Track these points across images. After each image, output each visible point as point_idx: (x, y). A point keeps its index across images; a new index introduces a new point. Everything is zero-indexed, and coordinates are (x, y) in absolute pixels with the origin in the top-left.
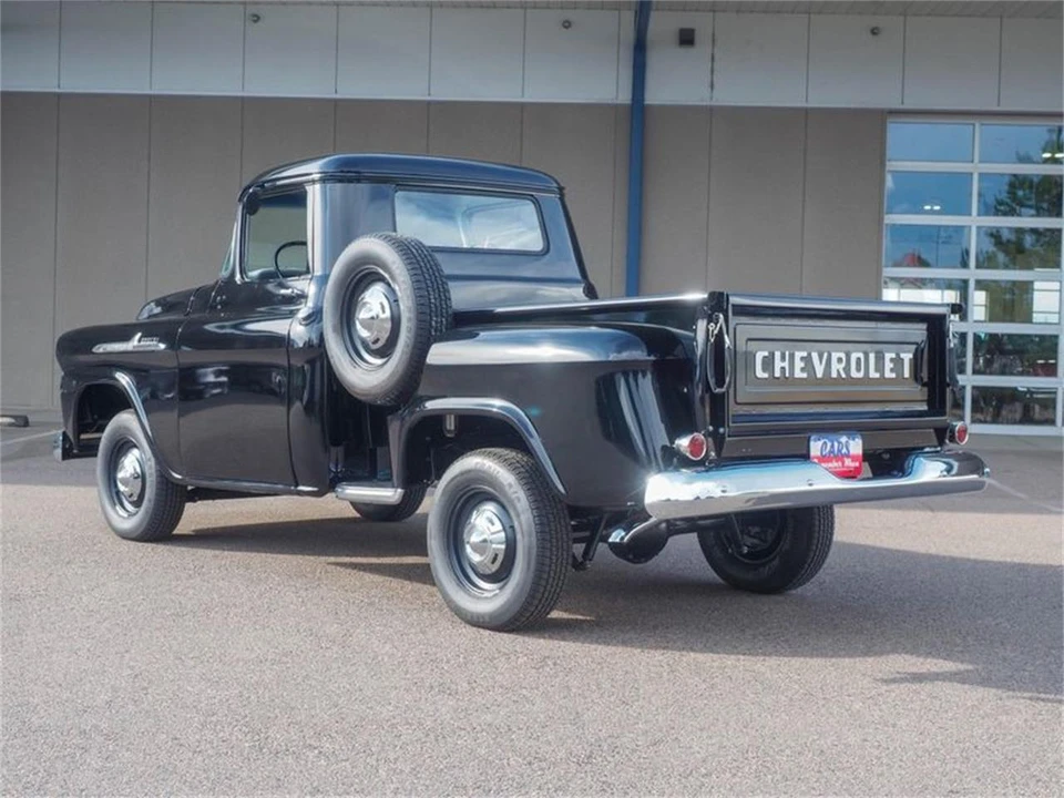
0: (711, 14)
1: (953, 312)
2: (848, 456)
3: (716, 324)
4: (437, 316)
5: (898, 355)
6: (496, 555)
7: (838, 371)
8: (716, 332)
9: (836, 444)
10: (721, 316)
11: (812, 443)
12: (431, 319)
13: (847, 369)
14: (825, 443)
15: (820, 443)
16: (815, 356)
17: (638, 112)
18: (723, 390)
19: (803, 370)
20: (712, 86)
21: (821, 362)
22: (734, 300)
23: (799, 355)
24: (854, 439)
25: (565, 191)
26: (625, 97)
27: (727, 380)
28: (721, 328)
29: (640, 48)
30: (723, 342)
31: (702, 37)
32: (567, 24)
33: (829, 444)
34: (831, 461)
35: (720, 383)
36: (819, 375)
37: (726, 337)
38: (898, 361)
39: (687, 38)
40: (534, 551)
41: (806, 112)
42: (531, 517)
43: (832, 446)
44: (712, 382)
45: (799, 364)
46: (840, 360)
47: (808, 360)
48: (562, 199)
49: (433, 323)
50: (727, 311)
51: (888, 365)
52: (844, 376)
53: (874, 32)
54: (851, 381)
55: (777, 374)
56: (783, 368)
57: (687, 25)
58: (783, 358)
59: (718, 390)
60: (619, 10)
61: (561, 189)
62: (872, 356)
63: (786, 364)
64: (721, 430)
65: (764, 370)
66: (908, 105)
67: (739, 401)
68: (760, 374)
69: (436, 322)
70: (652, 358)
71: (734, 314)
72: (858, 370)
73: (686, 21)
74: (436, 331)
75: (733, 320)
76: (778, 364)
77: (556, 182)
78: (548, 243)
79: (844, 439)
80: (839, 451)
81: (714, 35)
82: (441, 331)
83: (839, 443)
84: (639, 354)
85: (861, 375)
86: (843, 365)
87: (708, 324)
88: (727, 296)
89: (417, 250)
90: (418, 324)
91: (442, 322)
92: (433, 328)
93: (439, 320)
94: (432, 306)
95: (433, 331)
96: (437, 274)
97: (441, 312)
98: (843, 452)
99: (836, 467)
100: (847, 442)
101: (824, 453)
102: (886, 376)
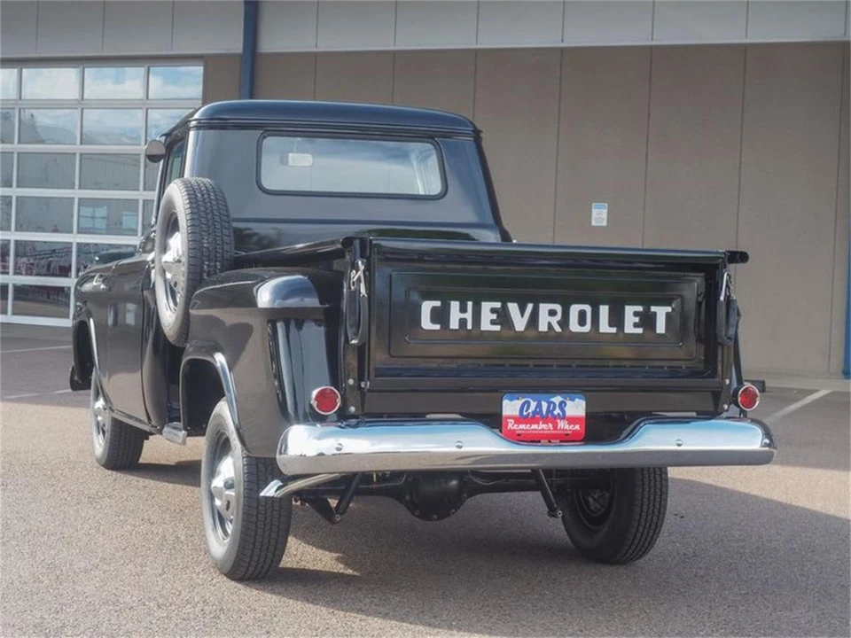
1: (733, 261)
2: (564, 417)
4: (209, 260)
5: (647, 308)
6: (229, 502)
7: (550, 324)
9: (544, 405)
10: (359, 262)
12: (203, 263)
13: (564, 324)
15: (518, 403)
16: (513, 306)
18: (357, 341)
19: (494, 322)
21: (522, 315)
23: (488, 306)
27: (360, 331)
28: (359, 276)
33: (533, 405)
34: (537, 422)
35: (357, 333)
36: (520, 328)
37: (362, 285)
38: (647, 316)
43: (539, 406)
44: (350, 332)
45: (488, 316)
46: (552, 313)
47: (501, 313)
49: (205, 267)
50: (370, 256)
51: (631, 320)
52: (558, 330)
54: (570, 336)
55: (454, 326)
56: (463, 320)
58: (463, 310)
59: (354, 341)
62: (604, 309)
63: (468, 316)
64: (363, 384)
65: (433, 320)
68: (427, 325)
69: (208, 266)
72: (582, 324)
74: (208, 275)
76: (455, 315)
79: (557, 399)
84: (312, 302)
85: (587, 328)
86: (559, 317)
87: (351, 271)
89: (203, 195)
90: (188, 268)
91: (216, 266)
92: (205, 272)
93: (212, 264)
94: (204, 250)
95: (205, 274)
96: (217, 219)
97: (215, 256)
98: (556, 413)
99: (543, 429)
100: (561, 403)
101: (525, 413)
102: (626, 331)
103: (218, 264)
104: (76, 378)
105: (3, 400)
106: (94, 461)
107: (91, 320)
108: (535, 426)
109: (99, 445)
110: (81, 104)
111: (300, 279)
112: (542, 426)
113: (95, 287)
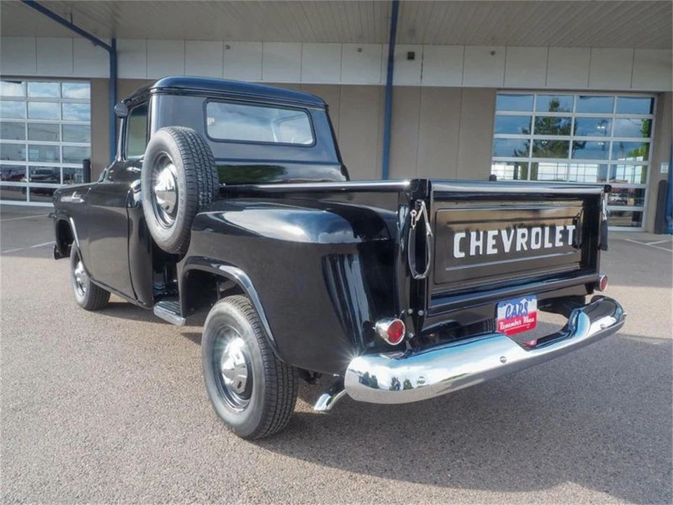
0: (422, 46)
1: (605, 191)
2: (527, 314)
3: (418, 211)
4: (203, 191)
5: (565, 227)
6: (240, 383)
7: (522, 245)
8: (417, 219)
9: (517, 306)
10: (423, 203)
11: (499, 309)
12: (198, 193)
13: (528, 243)
14: (509, 307)
15: (506, 307)
16: (504, 233)
17: (389, 88)
18: (424, 277)
19: (494, 247)
20: (421, 77)
21: (509, 240)
22: (437, 187)
23: (491, 233)
24: (531, 300)
25: (329, 108)
26: (384, 82)
27: (428, 267)
28: (422, 214)
29: (391, 60)
30: (424, 230)
31: (417, 56)
32: (360, 50)
33: (512, 307)
34: (514, 321)
35: (421, 269)
36: (507, 249)
37: (428, 224)
38: (565, 233)
39: (411, 56)
40: (263, 390)
41: (462, 89)
42: (261, 362)
43: (515, 309)
44: (412, 267)
45: (491, 242)
46: (523, 236)
47: (498, 238)
48: (327, 112)
49: (200, 196)
50: (429, 197)
51: (558, 236)
52: (526, 248)
53: (493, 53)
54: (531, 252)
55: (473, 253)
56: (477, 248)
57: (411, 50)
58: (478, 239)
59: (418, 277)
60: (382, 44)
61: (326, 107)
62: (547, 229)
63: (480, 243)
64: (421, 313)
65: (461, 250)
66: (507, 86)
67: (437, 282)
68: (458, 254)
69: (203, 196)
70: (359, 240)
71: (436, 199)
72: (537, 243)
73: (411, 48)
74: (203, 203)
75: (435, 206)
76: (474, 243)
77: (324, 102)
78: (316, 139)
79: (524, 301)
80: (520, 311)
81: (423, 55)
82: (208, 202)
83: (520, 304)
84: (346, 236)
85: (538, 246)
86: (526, 239)
87: (410, 210)
88: (430, 182)
89: (192, 140)
90: (187, 197)
91: (208, 195)
92: (200, 200)
93: (206, 194)
94: (199, 183)
95: (200, 202)
96: (206, 159)
97: (208, 188)
98: (523, 312)
99: (517, 326)
100: (526, 303)
101: (508, 316)
102: (556, 245)
103: (210, 193)
104: (57, 251)
105: (3, 255)
106: (76, 304)
107: (71, 219)
108: (513, 324)
109: (80, 296)
110: (27, 99)
111: (324, 213)
112: (516, 323)
113: (74, 200)
